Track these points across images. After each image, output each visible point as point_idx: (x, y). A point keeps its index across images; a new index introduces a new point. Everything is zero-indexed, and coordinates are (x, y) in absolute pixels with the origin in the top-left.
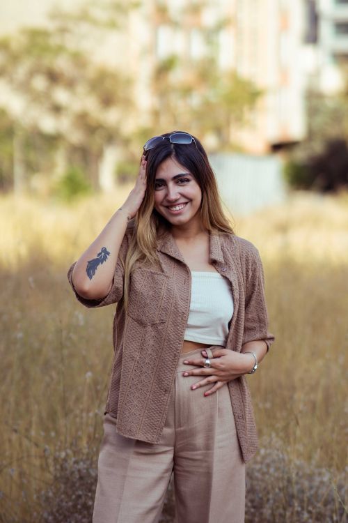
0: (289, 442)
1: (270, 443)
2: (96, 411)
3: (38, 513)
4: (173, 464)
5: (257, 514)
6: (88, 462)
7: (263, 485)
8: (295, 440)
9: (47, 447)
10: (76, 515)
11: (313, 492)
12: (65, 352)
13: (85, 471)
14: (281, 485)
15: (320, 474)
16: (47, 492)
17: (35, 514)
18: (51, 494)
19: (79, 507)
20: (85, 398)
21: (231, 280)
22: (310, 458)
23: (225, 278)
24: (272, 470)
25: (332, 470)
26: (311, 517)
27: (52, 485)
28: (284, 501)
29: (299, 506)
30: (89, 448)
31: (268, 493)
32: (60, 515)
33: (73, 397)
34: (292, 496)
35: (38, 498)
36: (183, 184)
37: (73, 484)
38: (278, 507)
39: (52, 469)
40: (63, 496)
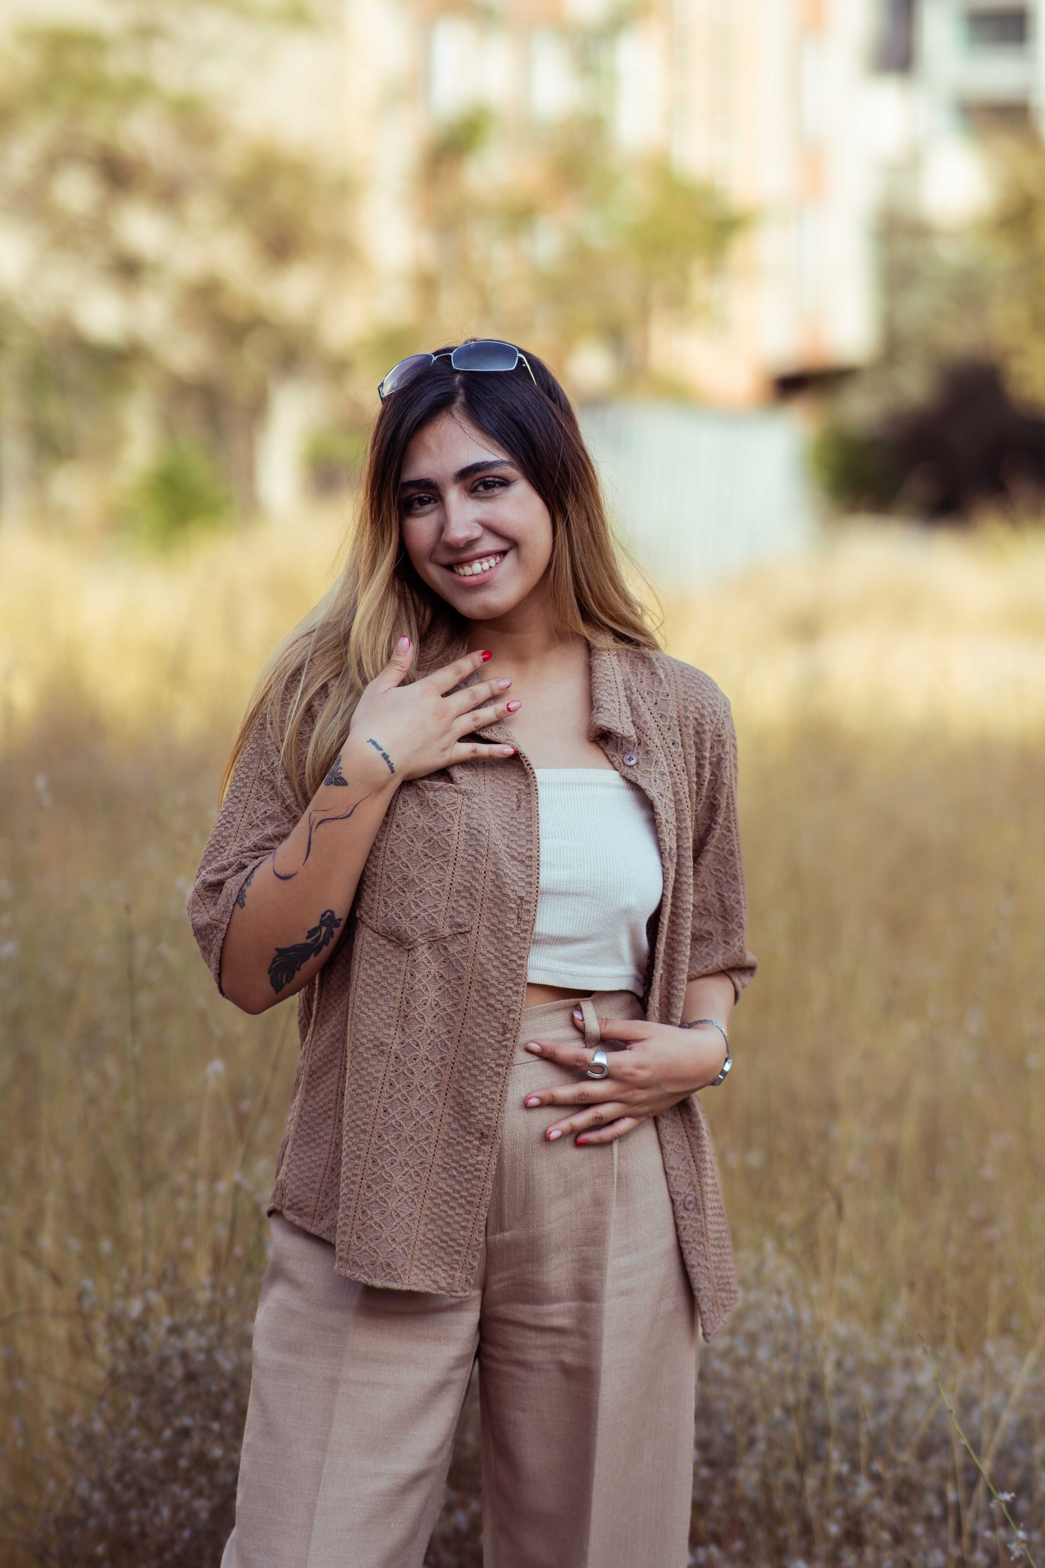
0: (816, 1269)
1: (758, 1271)
2: (237, 1176)
3: (60, 1482)
4: (477, 1339)
5: (720, 1484)
6: (212, 1330)
7: (737, 1397)
8: (833, 1261)
9: (88, 1284)
10: (176, 1488)
11: (885, 1417)
12: (146, 1000)
13: (201, 1357)
14: (790, 1397)
15: (908, 1365)
16: (90, 1420)
17: (51, 1485)
18: (98, 1426)
19: (183, 1463)
20: (205, 1137)
21: (653, 793)
22: (878, 1316)
23: (634, 786)
24: (763, 1353)
25: (942, 1353)
26: (880, 1494)
27: (102, 1398)
28: (799, 1446)
29: (843, 1460)
30: (214, 1287)
31: (752, 1421)
32: (127, 1487)
33: (169, 1136)
34: (824, 1431)
35: (61, 1436)
36: (490, 493)
37: (167, 1398)
38: (780, 1464)
39: (102, 1350)
40: (135, 1432)
